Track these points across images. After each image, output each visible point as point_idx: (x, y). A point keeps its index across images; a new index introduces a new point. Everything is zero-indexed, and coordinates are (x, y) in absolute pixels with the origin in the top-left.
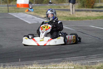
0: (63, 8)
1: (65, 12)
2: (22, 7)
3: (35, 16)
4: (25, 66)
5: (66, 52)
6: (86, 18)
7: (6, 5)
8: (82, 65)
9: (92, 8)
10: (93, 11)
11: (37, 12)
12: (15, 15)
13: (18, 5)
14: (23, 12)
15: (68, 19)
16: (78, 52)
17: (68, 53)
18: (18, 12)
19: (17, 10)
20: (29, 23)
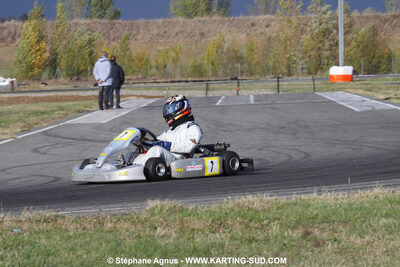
2: (341, 82)
3: (366, 96)
7: (310, 77)
11: (368, 90)
12: (328, 96)
13: (331, 77)
14: (341, 89)
18: (333, 90)
19: (331, 86)
20: (357, 110)
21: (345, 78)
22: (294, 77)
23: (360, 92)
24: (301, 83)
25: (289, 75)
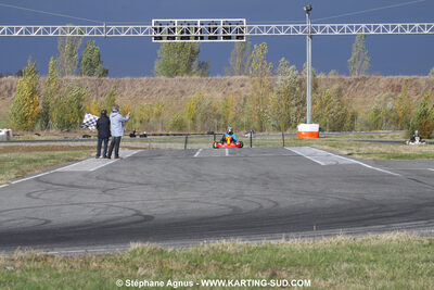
0: (377, 138)
1: (382, 145)
2: (308, 138)
3: (331, 152)
4: (324, 238)
5: (390, 214)
6: (421, 156)
7: (280, 133)
8: (422, 236)
9: (429, 138)
10: (431, 143)
11: (334, 146)
12: (296, 151)
13: (300, 133)
14: (308, 145)
15: (389, 158)
16: (411, 213)
17: (394, 216)
18: (301, 146)
19: (299, 142)
20: (323, 164)
21: (312, 134)
22: (266, 133)
23: (326, 147)
24: (272, 138)
25: (261, 131)
